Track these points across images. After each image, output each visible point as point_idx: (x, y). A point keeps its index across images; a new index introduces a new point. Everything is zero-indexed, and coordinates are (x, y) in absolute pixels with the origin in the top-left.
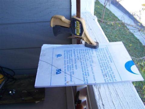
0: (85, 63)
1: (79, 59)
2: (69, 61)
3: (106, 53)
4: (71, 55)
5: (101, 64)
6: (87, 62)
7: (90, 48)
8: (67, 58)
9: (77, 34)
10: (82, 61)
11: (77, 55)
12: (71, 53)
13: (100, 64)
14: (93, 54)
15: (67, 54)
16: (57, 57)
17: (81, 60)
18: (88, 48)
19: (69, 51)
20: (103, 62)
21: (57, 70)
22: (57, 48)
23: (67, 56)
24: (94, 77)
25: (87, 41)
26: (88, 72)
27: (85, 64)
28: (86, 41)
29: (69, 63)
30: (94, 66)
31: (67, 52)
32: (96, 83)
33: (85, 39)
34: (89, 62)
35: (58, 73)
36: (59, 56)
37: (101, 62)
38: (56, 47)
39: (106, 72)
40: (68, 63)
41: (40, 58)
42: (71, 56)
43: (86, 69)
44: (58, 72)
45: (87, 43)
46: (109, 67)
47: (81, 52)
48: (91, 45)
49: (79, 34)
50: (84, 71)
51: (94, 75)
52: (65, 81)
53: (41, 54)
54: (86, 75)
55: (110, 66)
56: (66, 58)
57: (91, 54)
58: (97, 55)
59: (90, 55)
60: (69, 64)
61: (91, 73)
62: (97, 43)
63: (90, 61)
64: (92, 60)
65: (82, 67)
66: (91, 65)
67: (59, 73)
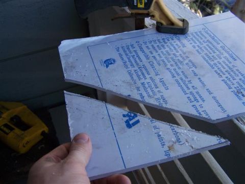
0: (179, 71)
1: (161, 63)
2: (140, 73)
3: (211, 40)
4: (138, 56)
5: (216, 69)
6: (181, 66)
7: (172, 35)
8: (132, 65)
9: (140, 6)
10: (169, 66)
11: (150, 55)
12: (135, 51)
13: (213, 68)
14: (184, 46)
15: (127, 55)
16: (107, 66)
17: (166, 65)
18: (168, 36)
19: (128, 49)
20: (216, 61)
21: (124, 116)
22: (96, 44)
23: (130, 61)
24: (217, 102)
25: (160, 18)
26: (197, 93)
27: (181, 74)
28: (159, 20)
29: (142, 77)
30: (203, 76)
31: (125, 51)
32: (228, 116)
33: (157, 14)
34: (186, 67)
35: (131, 122)
36: (108, 62)
37: (212, 63)
38: (93, 42)
39: (236, 85)
40: (140, 79)
41: (65, 75)
42: (137, 59)
43: (190, 86)
44: (131, 120)
45: (162, 24)
46: (237, 73)
47: (155, 45)
48: (172, 28)
49: (142, 6)
50: (188, 91)
51: (214, 98)
52: (163, 145)
53: (63, 66)
54: (196, 100)
55: (238, 70)
56: (129, 66)
57: (181, 48)
58: (194, 47)
59: (179, 50)
60: (143, 81)
61: (205, 94)
62: (183, 21)
63: (187, 64)
64: (190, 61)
65: (177, 81)
66: (195, 75)
67: (134, 124)
